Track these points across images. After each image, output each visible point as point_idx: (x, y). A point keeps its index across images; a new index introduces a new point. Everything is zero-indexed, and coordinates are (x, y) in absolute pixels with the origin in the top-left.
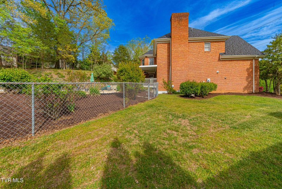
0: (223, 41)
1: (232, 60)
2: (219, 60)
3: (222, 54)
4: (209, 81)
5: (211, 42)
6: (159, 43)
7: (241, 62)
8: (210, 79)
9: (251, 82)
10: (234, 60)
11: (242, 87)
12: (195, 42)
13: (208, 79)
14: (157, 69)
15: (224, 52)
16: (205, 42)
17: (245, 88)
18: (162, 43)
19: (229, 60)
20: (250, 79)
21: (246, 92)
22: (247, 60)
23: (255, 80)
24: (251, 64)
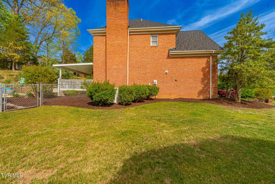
0: (173, 34)
1: (184, 57)
2: (169, 57)
3: (172, 50)
4: (156, 83)
5: (159, 34)
6: (96, 36)
7: (195, 60)
8: (156, 81)
9: (207, 85)
10: (186, 57)
11: (197, 91)
12: (140, 34)
13: (155, 81)
14: (94, 67)
15: (174, 47)
16: (151, 34)
17: (200, 93)
18: (99, 36)
19: (181, 58)
20: (206, 81)
21: (201, 97)
22: (203, 57)
23: (213, 82)
24: (208, 62)
